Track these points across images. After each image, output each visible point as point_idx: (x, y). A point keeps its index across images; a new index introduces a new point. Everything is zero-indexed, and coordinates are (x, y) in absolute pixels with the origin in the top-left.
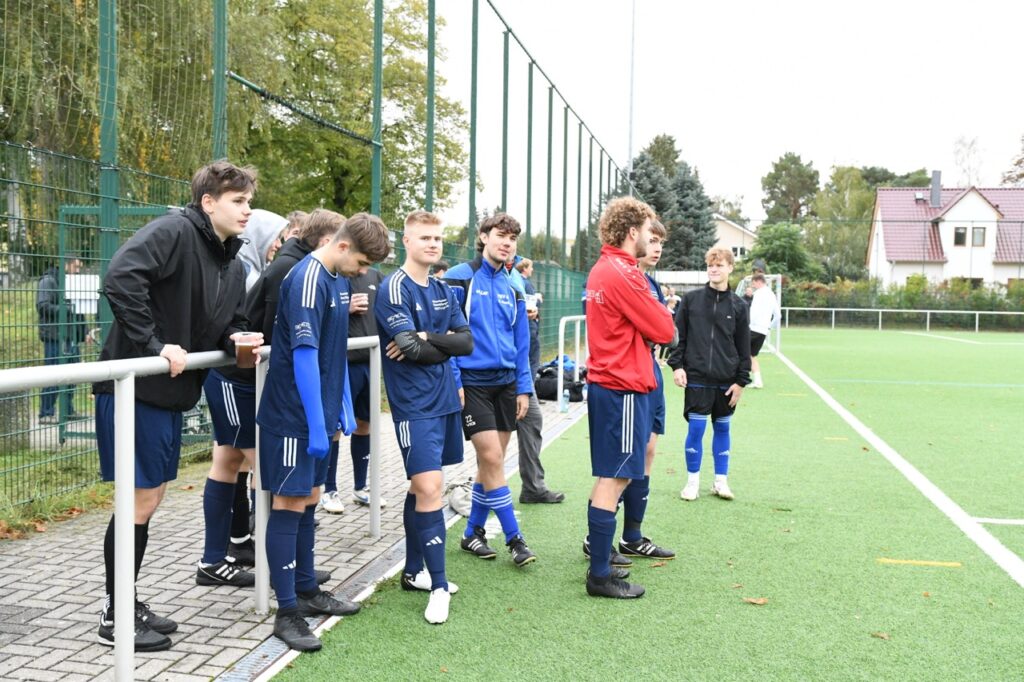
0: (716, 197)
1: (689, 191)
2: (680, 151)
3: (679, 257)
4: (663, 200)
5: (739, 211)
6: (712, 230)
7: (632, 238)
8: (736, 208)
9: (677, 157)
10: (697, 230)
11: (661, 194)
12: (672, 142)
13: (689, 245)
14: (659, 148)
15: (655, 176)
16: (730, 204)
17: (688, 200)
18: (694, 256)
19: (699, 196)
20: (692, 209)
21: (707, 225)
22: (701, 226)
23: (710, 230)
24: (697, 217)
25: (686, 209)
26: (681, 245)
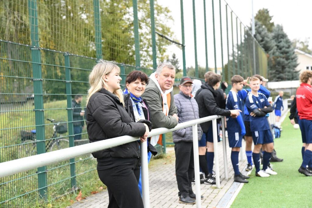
0: (295, 40)
1: (282, 39)
2: (272, 16)
3: (278, 74)
4: (268, 45)
5: (308, 46)
6: (296, 59)
7: (310, 81)
8: (305, 44)
9: (271, 20)
10: (287, 59)
11: (267, 42)
12: (268, 12)
13: (283, 68)
14: (261, 16)
15: (263, 33)
16: (302, 43)
17: (282, 44)
18: (287, 73)
19: (288, 41)
20: (284, 49)
21: (293, 56)
22: (290, 57)
23: (294, 59)
24: (287, 53)
25: (280, 49)
26: (279, 68)
